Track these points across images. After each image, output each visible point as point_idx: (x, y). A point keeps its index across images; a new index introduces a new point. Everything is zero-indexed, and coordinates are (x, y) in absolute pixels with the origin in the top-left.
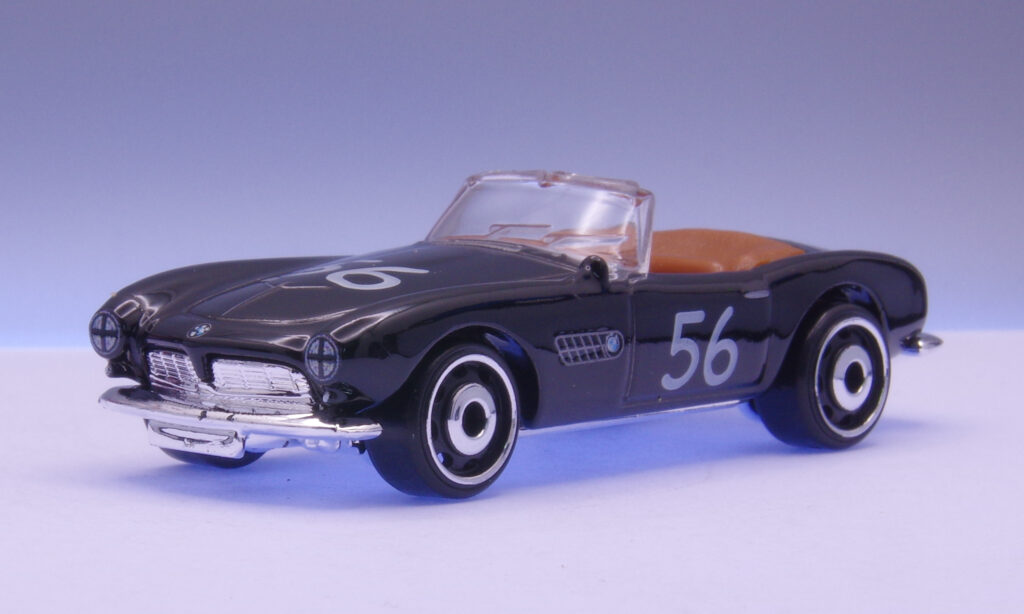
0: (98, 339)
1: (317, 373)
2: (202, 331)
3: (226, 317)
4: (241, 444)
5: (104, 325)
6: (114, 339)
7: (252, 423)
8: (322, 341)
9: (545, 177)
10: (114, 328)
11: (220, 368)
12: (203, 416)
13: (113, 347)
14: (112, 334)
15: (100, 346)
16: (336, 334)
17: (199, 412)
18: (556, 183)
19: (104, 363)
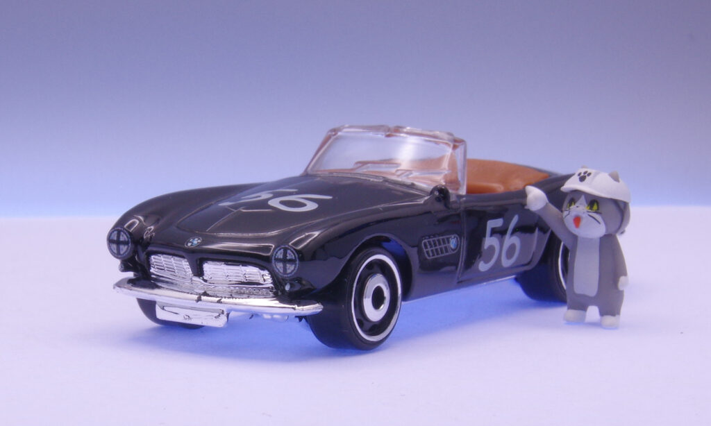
0: (114, 246)
1: (282, 271)
2: (195, 242)
3: (210, 232)
4: (226, 318)
5: (118, 237)
6: (126, 247)
7: (236, 304)
8: (285, 250)
9: (389, 130)
10: (127, 239)
11: (208, 267)
12: (199, 300)
13: (125, 252)
14: (125, 243)
15: (115, 251)
16: (293, 244)
17: (196, 297)
18: (398, 134)
19: (118, 262)
